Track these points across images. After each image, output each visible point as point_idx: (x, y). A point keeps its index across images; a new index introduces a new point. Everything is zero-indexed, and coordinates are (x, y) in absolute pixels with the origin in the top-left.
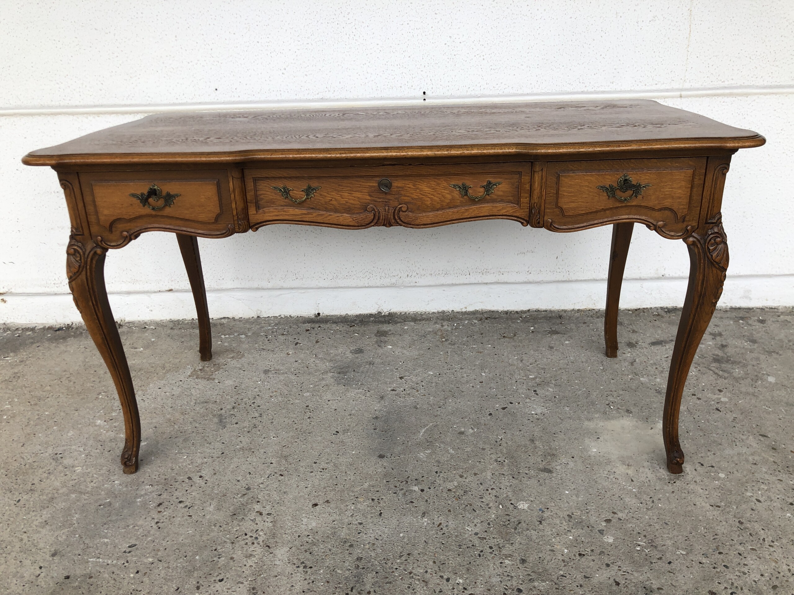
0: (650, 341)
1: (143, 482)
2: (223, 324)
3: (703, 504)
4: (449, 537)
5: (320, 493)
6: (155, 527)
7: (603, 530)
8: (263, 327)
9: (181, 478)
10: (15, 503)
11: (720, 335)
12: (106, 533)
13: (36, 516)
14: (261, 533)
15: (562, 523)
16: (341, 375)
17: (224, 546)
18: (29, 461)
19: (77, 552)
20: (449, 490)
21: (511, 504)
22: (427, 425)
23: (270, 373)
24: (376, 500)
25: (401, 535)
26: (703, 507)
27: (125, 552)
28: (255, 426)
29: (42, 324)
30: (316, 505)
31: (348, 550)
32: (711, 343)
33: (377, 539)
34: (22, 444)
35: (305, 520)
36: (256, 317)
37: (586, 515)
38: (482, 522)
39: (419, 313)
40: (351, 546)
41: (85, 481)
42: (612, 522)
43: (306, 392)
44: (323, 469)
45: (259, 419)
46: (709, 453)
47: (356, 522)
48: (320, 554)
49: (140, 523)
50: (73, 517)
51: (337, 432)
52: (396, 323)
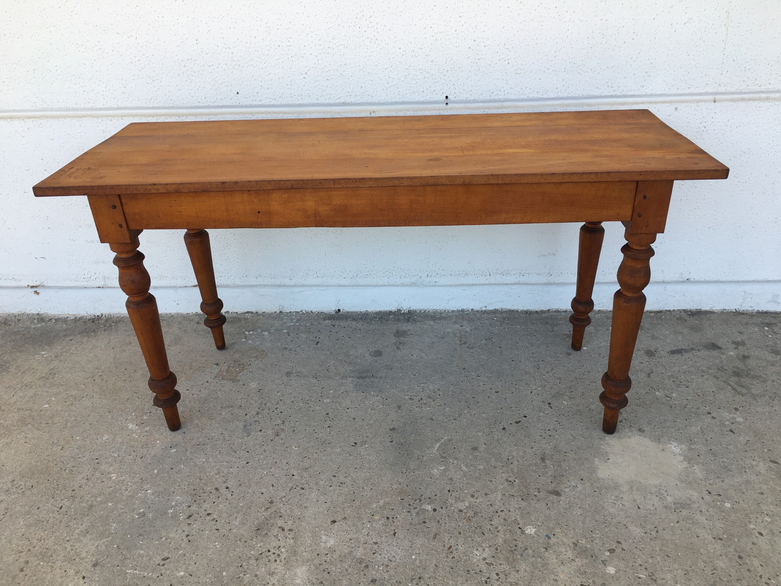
0: (670, 349)
1: (174, 492)
2: (247, 319)
3: (706, 536)
4: (458, 562)
5: (338, 509)
6: (185, 539)
7: (607, 561)
8: (285, 323)
9: (209, 488)
10: (58, 510)
11: (743, 343)
12: (142, 544)
13: (77, 524)
14: (283, 550)
15: (566, 551)
16: (360, 381)
17: (248, 562)
18: (68, 466)
19: (116, 563)
20: (461, 511)
21: (519, 528)
22: (442, 438)
23: (292, 375)
24: (391, 519)
25: (413, 557)
26: (705, 539)
27: (159, 565)
28: (277, 435)
29: (74, 315)
30: (334, 522)
31: (363, 571)
32: (732, 353)
33: (391, 561)
34: (61, 447)
35: (324, 538)
36: (278, 312)
37: (591, 543)
38: (490, 546)
39: (439, 311)
40: (367, 567)
41: (120, 489)
42: (616, 553)
43: (326, 399)
44: (342, 483)
45: (282, 427)
46: (717, 481)
47: (372, 542)
48: (338, 574)
49: (172, 535)
50: (111, 526)
51: (355, 443)
52: (415, 321)
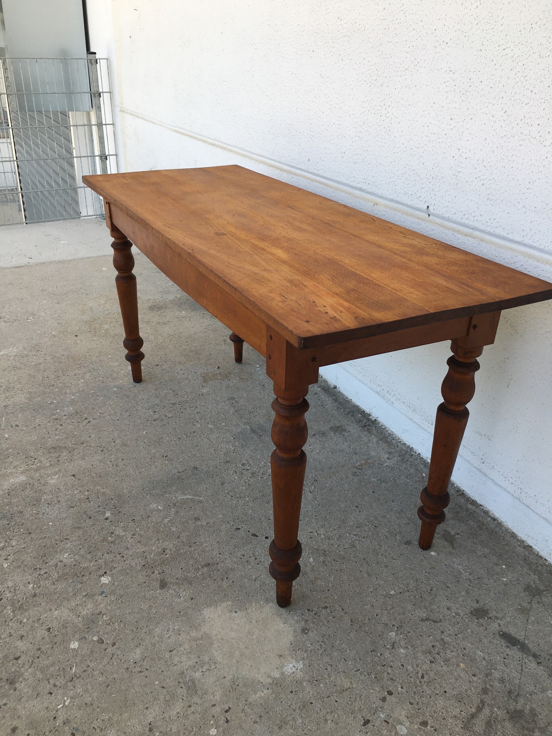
1: (76, 405)
3: (150, 716)
4: (53, 548)
5: (88, 473)
6: (36, 426)
7: (86, 640)
9: (85, 416)
12: (26, 413)
13: (36, 387)
15: (88, 609)
17: (23, 455)
18: (83, 364)
19: (8, 412)
20: (112, 533)
21: (105, 573)
22: (199, 497)
23: (231, 400)
25: (51, 523)
27: (12, 425)
28: (155, 420)
31: (30, 504)
33: (43, 514)
35: (56, 477)
37: (105, 624)
38: (77, 561)
40: (34, 505)
41: (71, 388)
42: (99, 644)
43: (213, 425)
44: (116, 465)
45: (166, 419)
47: (59, 499)
48: (23, 494)
49: (37, 420)
51: (167, 456)
52: (367, 430)
